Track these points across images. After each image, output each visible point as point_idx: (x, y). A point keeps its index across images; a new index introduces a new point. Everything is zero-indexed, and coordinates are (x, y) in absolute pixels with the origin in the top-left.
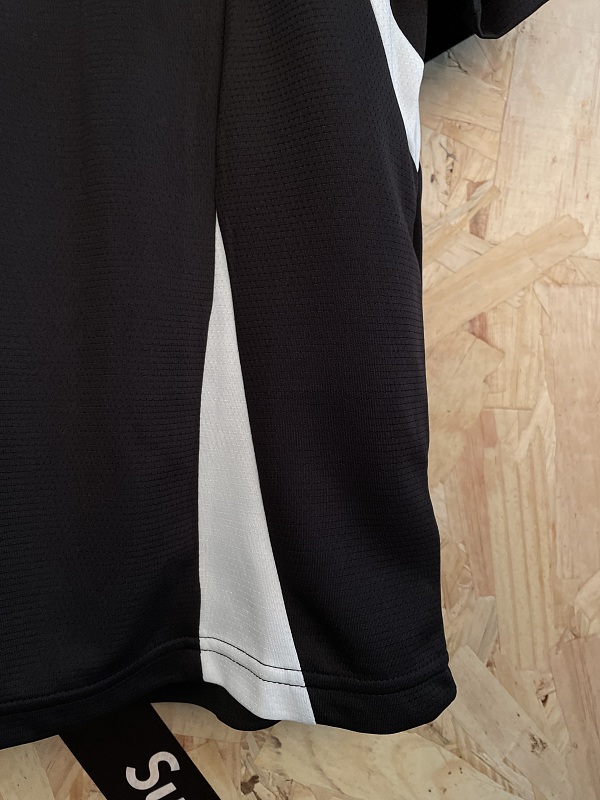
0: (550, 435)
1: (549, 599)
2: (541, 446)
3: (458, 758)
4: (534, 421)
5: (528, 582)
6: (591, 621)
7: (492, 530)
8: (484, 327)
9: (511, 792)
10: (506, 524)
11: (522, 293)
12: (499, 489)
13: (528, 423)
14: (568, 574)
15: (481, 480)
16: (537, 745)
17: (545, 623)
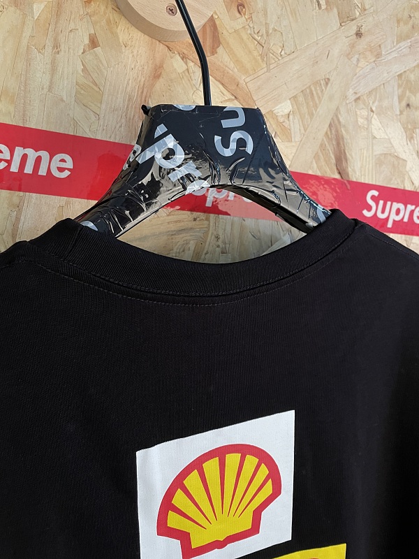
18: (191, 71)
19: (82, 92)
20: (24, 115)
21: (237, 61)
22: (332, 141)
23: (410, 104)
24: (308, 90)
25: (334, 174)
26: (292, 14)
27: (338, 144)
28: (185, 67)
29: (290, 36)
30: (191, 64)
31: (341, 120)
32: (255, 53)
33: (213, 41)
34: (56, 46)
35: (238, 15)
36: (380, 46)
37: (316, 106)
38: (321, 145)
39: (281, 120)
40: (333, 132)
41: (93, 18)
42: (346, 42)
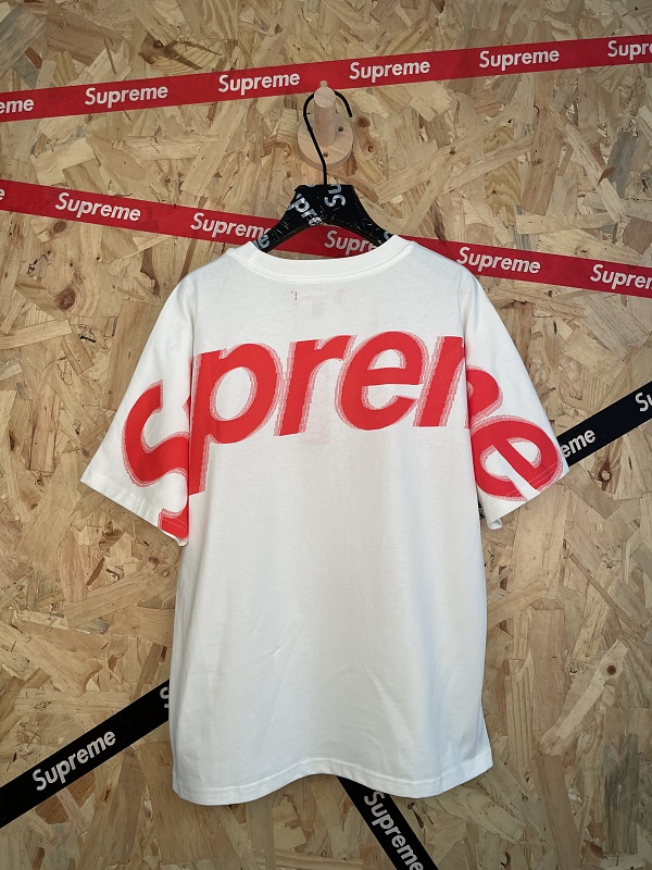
0: (531, 671)
1: (530, 738)
2: (528, 676)
3: (492, 801)
4: (525, 665)
5: (521, 730)
6: (547, 748)
7: (507, 709)
8: (505, 626)
9: (513, 817)
10: (513, 707)
11: (520, 612)
12: (510, 692)
13: (522, 666)
14: (538, 729)
15: (503, 688)
16: (524, 798)
17: (528, 748)
19: (282, 199)
20: (254, 211)
21: (367, 177)
22: (432, 216)
23: (496, 191)
24: (414, 189)
25: (433, 236)
26: (403, 147)
27: (437, 219)
29: (402, 159)
30: (340, 181)
31: (439, 204)
32: (379, 171)
33: (353, 168)
35: (369, 152)
36: (469, 158)
37: (420, 197)
38: (424, 219)
39: (395, 206)
40: (433, 212)
41: (289, 164)
42: (442, 158)
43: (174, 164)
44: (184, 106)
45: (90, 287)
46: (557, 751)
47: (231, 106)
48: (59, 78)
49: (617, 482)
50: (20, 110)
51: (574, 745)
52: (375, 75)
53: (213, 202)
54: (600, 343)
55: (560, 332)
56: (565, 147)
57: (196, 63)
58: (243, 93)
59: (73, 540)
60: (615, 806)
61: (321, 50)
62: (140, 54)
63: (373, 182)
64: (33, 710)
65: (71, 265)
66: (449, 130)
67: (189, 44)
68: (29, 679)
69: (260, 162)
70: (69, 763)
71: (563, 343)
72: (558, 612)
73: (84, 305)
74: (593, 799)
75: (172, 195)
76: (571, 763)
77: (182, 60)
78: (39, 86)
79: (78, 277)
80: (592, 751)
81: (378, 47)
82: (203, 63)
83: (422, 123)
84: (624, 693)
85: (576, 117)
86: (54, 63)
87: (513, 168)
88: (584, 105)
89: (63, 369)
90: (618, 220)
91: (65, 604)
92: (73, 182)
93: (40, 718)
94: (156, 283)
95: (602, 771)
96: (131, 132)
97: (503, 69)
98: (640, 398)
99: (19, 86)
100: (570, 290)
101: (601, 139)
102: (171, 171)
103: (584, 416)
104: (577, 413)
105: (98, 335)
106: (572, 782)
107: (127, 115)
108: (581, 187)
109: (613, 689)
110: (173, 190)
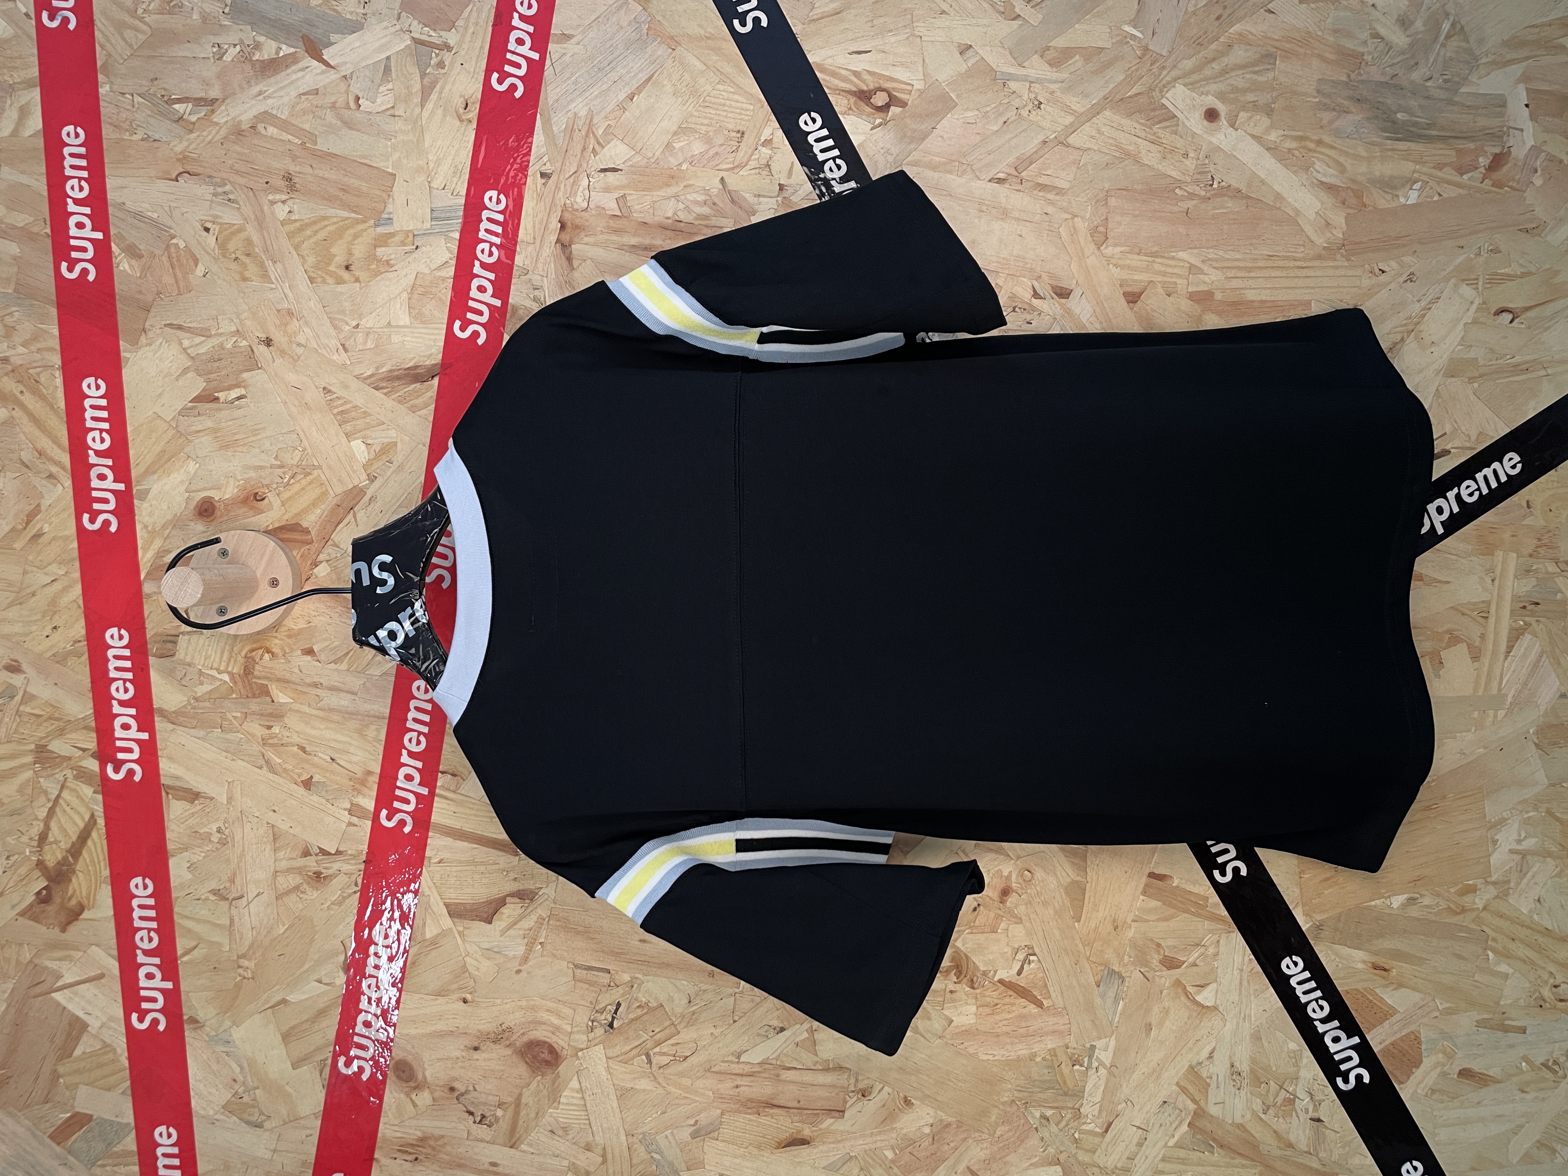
0: (1208, 253)
1: (1317, 263)
2: (1216, 260)
3: (1413, 334)
4: (1199, 264)
5: (1305, 277)
6: (1334, 235)
7: (1268, 299)
8: (1132, 294)
9: (1439, 298)
10: (1265, 288)
11: (1111, 266)
12: (1242, 292)
13: (1200, 268)
14: (1302, 249)
15: (1235, 304)
16: (1410, 279)
17: (1332, 267)
18: (328, 558)
19: (355, 666)
20: (378, 718)
21: (314, 504)
22: (393, 387)
23: (345, 264)
24: (339, 417)
25: (432, 386)
26: (256, 435)
27: (398, 378)
28: (324, 564)
29: (281, 439)
30: (322, 557)
31: (369, 373)
32: (304, 482)
33: (296, 531)
34: (315, 685)
35: (266, 501)
36: (278, 311)
37: (355, 407)
38: (399, 402)
39: (373, 455)
40: (384, 385)
41: (287, 651)
42: (279, 361)
43: (284, 864)
44: (170, 846)
45: (518, 1015)
46: (1339, 218)
47: (170, 758)
48: (112, 1080)
49: (891, 79)
50: (176, 1150)
51: (1330, 188)
52: (109, 484)
53: (359, 792)
54: (640, 89)
55: (617, 163)
56: (260, 127)
57: (82, 825)
58: (145, 736)
59: (967, 1033)
60: (1429, 126)
61: (57, 586)
62: (63, 930)
63: (325, 494)
64: (1243, 1093)
65: (476, 1049)
66: (221, 346)
67: (43, 838)
68: (1194, 1101)
69: (282, 705)
70: (1329, 1031)
71: (638, 158)
72: (1113, 202)
73: (552, 1025)
74: (1416, 162)
75: (346, 867)
76: (1358, 195)
77: (76, 850)
78: (129, 1118)
79: (499, 1037)
80: (1342, 159)
81: (51, 476)
82: (82, 809)
83: (207, 398)
84: (1251, 97)
85: (199, 102)
86: (83, 1092)
87: (301, 229)
88: (175, 85)
89: (665, 1060)
90: (407, 36)
91: (1073, 1044)
92: (319, 1049)
93: (1257, 1080)
94: (512, 895)
95: (1372, 144)
96: (220, 945)
97: (99, 235)
98: (743, 24)
99: (126, 1154)
100: (538, 138)
101: (245, 58)
102: (299, 871)
103: (773, 129)
104: (768, 143)
105: (607, 999)
106: (1389, 197)
107: (186, 953)
108: (341, 102)
109: (1243, 115)
110: (336, 866)
